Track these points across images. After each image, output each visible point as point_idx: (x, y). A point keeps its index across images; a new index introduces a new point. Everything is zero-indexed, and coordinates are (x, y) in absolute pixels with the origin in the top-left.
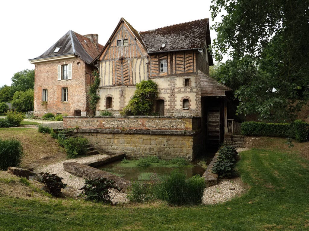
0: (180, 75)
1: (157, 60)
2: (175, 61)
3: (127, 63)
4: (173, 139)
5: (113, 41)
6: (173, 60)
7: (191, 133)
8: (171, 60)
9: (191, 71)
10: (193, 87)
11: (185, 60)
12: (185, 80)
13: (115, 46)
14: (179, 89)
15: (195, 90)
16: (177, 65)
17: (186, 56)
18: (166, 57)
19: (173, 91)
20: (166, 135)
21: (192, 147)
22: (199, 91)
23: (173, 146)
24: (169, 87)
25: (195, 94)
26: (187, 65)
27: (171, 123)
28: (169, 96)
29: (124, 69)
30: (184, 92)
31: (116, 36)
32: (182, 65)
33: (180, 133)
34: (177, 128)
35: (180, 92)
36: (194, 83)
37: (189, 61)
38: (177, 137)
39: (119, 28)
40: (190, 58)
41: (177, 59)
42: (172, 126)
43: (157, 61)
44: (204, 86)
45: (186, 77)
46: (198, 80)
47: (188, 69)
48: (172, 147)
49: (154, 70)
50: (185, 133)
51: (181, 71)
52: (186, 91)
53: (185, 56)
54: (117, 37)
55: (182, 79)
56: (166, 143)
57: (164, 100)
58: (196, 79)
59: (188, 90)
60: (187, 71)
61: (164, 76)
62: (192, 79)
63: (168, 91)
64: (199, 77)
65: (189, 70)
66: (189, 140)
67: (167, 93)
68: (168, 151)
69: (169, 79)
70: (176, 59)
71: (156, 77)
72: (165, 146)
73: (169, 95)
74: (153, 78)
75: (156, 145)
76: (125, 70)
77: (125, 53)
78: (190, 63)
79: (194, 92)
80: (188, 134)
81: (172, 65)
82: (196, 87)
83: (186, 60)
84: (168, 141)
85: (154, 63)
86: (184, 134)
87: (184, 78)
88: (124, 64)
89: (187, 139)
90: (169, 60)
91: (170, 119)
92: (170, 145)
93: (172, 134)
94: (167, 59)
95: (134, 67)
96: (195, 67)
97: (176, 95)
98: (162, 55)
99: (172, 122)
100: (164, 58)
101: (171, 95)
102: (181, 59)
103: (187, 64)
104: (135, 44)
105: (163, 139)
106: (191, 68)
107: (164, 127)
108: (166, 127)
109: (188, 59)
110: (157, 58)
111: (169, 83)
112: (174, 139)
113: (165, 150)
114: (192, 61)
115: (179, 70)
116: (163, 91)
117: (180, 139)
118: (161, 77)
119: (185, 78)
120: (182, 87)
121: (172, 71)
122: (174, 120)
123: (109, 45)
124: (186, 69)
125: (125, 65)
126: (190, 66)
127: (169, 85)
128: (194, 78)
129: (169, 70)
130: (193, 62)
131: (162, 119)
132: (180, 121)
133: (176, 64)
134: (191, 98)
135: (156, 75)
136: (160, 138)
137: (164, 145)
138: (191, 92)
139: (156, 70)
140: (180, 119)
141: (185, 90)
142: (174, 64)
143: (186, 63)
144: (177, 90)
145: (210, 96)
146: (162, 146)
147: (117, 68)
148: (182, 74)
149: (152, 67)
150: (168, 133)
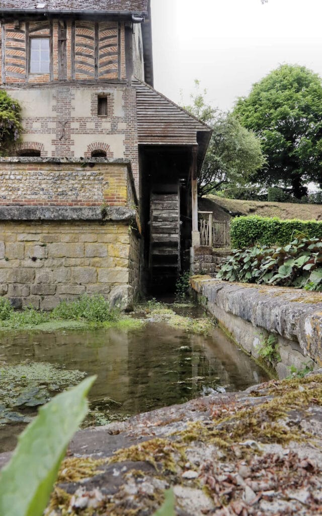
0: (85, 84)
1: (22, 36)
2: (70, 45)
4: (65, 234)
6: (65, 41)
7: (124, 214)
8: (62, 41)
9: (113, 76)
10: (118, 118)
11: (97, 44)
12: (97, 99)
14: (82, 121)
15: (122, 126)
16: (76, 56)
17: (101, 35)
18: (46, 31)
19: (64, 126)
20: (42, 222)
21: (127, 262)
22: (133, 129)
23: (63, 260)
24: (54, 114)
25: (122, 137)
26: (104, 59)
27: (58, 182)
28: (53, 141)
30: (94, 132)
32: (90, 56)
33: (87, 214)
34: (79, 199)
35: (83, 131)
36: (120, 108)
37: (109, 49)
38: (76, 230)
40: (112, 41)
41: (78, 40)
42: (63, 193)
43: (22, 41)
44: (145, 116)
45: (100, 91)
46: (133, 99)
47: (105, 68)
48: (61, 265)
49: (15, 65)
50: (104, 213)
51: (86, 72)
52: (100, 129)
53: (97, 35)
55: (90, 96)
56: (39, 253)
57: (40, 151)
58: (125, 98)
59: (106, 125)
60: (102, 74)
61: (40, 84)
62: (116, 95)
63: (52, 125)
64: (134, 93)
65: (108, 72)
66: (116, 240)
67: (49, 131)
68: (47, 278)
69: (54, 91)
70: (73, 38)
71: (19, 86)
72: (38, 261)
73: (54, 137)
74: (9, 87)
75: (7, 260)
78: (109, 54)
79: (119, 132)
80: (114, 217)
81: (62, 55)
82: (126, 119)
83: (101, 44)
84: (49, 245)
85: (13, 44)
86: (100, 217)
87: (94, 92)
89: (109, 236)
90: (55, 39)
91: (56, 168)
92: (53, 259)
93: (61, 218)
94: (50, 37)
96: (125, 65)
97: (73, 137)
98: (35, 26)
99: (60, 178)
100: (41, 32)
101: (60, 137)
102: (88, 42)
103: (102, 56)
105: (29, 237)
106: (113, 67)
107: (33, 197)
108: (42, 197)
109: (106, 42)
110: (22, 32)
111: (54, 103)
112: (67, 238)
113: (37, 276)
114: (116, 49)
115: (81, 71)
116: (36, 125)
117: (87, 235)
118: (32, 86)
119: (96, 92)
120: (90, 115)
121: (62, 71)
122: (69, 172)
124: (101, 70)
126: (110, 62)
127: (55, 109)
128: (122, 93)
129: (56, 67)
130: (119, 53)
131: (28, 167)
132: (88, 173)
133: (74, 54)
134: (111, 149)
135: (20, 81)
136: (21, 234)
137: (34, 259)
138: (113, 131)
139: (18, 66)
140: (88, 168)
141: (97, 126)
142: (68, 53)
143: (100, 52)
144: (75, 125)
145: (160, 143)
146: (29, 262)
148: (89, 81)
149: (8, 56)
150: (48, 215)
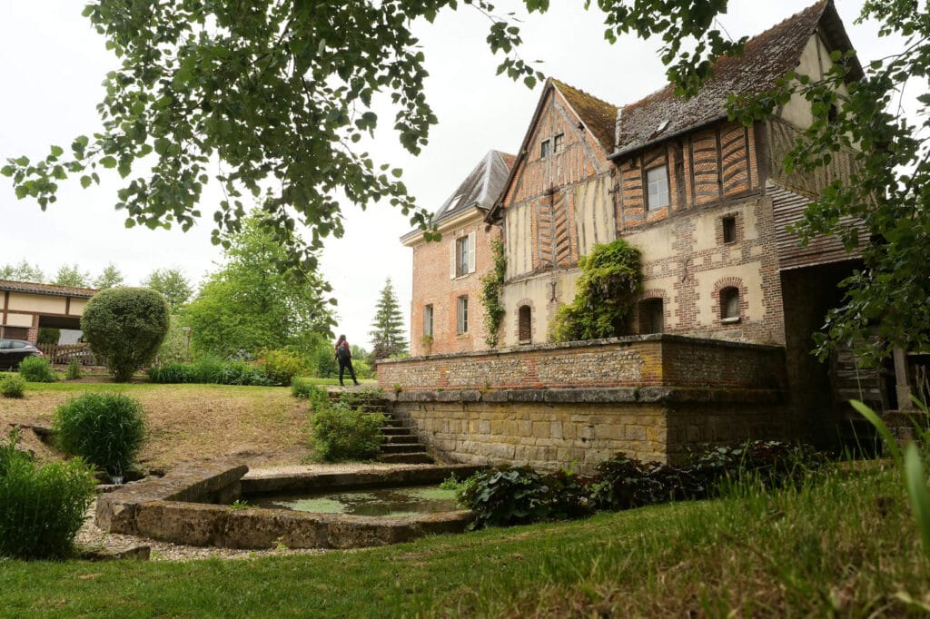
0: (710, 207)
1: (638, 173)
2: (688, 166)
3: (562, 202)
4: (608, 417)
5: (531, 149)
6: (682, 163)
7: (655, 395)
8: (679, 165)
9: (741, 188)
10: (751, 241)
11: (720, 154)
12: (721, 224)
13: (537, 161)
14: (706, 254)
15: (757, 250)
16: (696, 177)
17: (723, 142)
18: (662, 159)
19: (686, 264)
20: (589, 404)
21: (664, 447)
22: (771, 252)
23: (607, 442)
24: (674, 253)
25: (758, 265)
26: (729, 171)
27: (602, 363)
28: (675, 285)
29: (556, 220)
30: (720, 265)
31: (539, 132)
32: (712, 172)
33: (622, 396)
34: (620, 379)
35: (709, 266)
36: (752, 227)
37: (735, 156)
38: (617, 411)
39: (545, 109)
40: (737, 144)
41: (697, 157)
42: (606, 375)
43: (638, 178)
44: (784, 231)
45: (726, 212)
46: (767, 212)
47: (731, 181)
48: (605, 447)
49: (633, 206)
50: (637, 394)
51: (708, 193)
52: (728, 260)
53: (718, 143)
54: (541, 135)
55: (713, 222)
56: (587, 434)
57: (661, 299)
58: (758, 213)
59: (735, 253)
60: (728, 189)
61: (658, 221)
62: (747, 213)
63: (673, 266)
64: (769, 203)
65: (735, 185)
66: (654, 423)
67: (670, 274)
68: (594, 459)
69: (672, 226)
70: (691, 156)
71: (638, 228)
72: (587, 441)
73: (675, 279)
74: (629, 232)
75: (564, 439)
76: (558, 222)
77: (559, 174)
78: (735, 161)
79: (753, 259)
80: (646, 398)
81: (680, 181)
82: (761, 240)
83: (724, 152)
84: (596, 426)
85: (630, 184)
86: (634, 399)
87: (718, 215)
88: (556, 207)
89: (647, 418)
90: (672, 165)
91: (599, 350)
92: (599, 440)
93: (601, 400)
94: (667, 164)
95: (579, 209)
96: (756, 170)
97: (697, 276)
98: (651, 157)
99: (603, 359)
100: (656, 162)
101: (682, 278)
102: (709, 155)
103: (726, 167)
104: (581, 140)
105: (580, 419)
106: (742, 176)
107: (583, 379)
108: (590, 378)
109: (730, 148)
110: (638, 168)
111: (673, 239)
112: (609, 420)
113: (586, 456)
114: (743, 152)
115: (703, 193)
116: (657, 269)
117: (628, 418)
118: (651, 225)
119: (721, 214)
120: (714, 245)
121: (682, 200)
122: (611, 353)
123: (523, 162)
124: (726, 185)
125: (558, 209)
126: (737, 171)
127: (675, 246)
128: (753, 208)
129: (674, 197)
130: (747, 156)
131: (577, 351)
132: (626, 353)
133: (693, 175)
134: (745, 283)
135: (639, 223)
136: (574, 416)
137: (584, 440)
138: (746, 259)
139: (636, 206)
140: (626, 347)
141: (724, 257)
142: (687, 177)
143: (724, 163)
144: (698, 261)
145: (812, 264)
146: (579, 443)
147: (543, 221)
148: (713, 202)
149: (626, 198)
150: (591, 398)
